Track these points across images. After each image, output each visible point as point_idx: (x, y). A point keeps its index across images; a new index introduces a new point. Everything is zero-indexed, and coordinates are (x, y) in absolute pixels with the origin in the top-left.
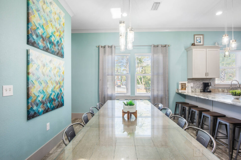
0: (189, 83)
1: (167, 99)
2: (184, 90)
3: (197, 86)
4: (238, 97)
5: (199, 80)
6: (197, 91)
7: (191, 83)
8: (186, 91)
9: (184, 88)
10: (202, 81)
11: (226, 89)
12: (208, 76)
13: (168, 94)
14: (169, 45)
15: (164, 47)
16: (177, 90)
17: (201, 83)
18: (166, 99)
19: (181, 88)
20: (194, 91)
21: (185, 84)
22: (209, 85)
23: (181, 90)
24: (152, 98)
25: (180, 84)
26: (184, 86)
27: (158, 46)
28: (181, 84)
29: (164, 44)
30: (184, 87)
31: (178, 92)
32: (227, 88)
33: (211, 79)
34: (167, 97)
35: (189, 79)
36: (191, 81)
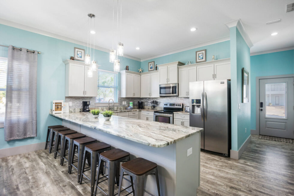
0: (67, 102)
1: (35, 124)
2: (59, 111)
3: (77, 105)
4: (96, 116)
5: (79, 99)
6: (77, 111)
7: (70, 102)
8: (62, 112)
9: (60, 109)
10: (83, 99)
11: (105, 108)
12: (86, 94)
13: (36, 117)
14: (40, 53)
15: (33, 53)
16: (50, 111)
17: (81, 102)
18: (32, 124)
19: (55, 108)
20: (73, 111)
21: (61, 103)
22: (88, 104)
23: (55, 111)
24: (7, 126)
25: (54, 103)
26: (58, 106)
27: (21, 50)
28: (56, 103)
29: (31, 48)
30: (60, 107)
31: (52, 113)
32: (106, 106)
33: (91, 97)
34: (34, 122)
35: (67, 97)
36: (69, 100)
